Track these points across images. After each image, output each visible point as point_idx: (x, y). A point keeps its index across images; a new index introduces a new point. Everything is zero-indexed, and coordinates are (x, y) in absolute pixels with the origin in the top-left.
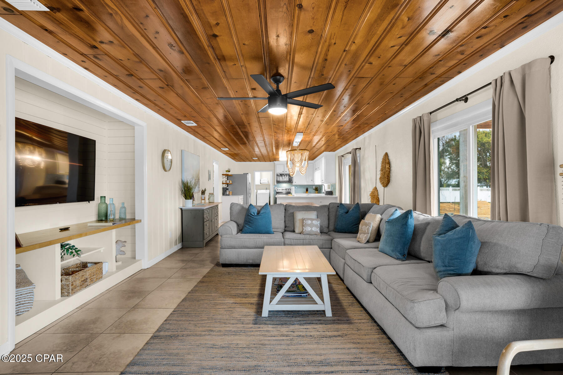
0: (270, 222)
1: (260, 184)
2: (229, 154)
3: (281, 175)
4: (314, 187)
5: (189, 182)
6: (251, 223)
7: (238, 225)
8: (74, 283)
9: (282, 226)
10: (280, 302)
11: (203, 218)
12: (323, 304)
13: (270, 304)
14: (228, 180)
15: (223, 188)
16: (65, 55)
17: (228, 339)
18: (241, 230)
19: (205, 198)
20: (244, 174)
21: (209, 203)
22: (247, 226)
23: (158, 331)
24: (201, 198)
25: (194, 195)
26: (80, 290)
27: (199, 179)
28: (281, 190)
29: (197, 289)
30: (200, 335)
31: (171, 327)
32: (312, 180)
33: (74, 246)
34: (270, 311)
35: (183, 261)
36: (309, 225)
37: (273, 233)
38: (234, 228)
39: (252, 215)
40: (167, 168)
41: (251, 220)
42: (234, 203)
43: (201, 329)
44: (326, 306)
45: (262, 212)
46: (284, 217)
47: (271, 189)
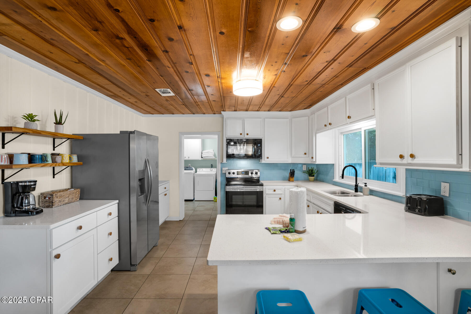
3: (237, 142)
28: (236, 173)
32: (305, 154)
47: (216, 167)
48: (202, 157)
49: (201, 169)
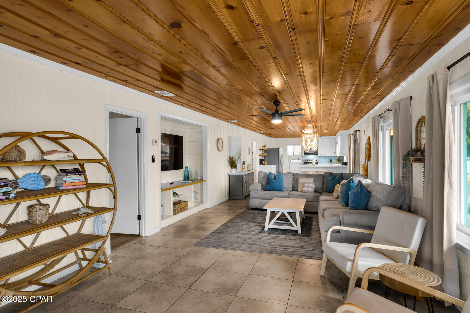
0: (282, 184)
1: (293, 155)
2: (265, 134)
4: (337, 159)
5: (234, 157)
6: (270, 184)
7: (262, 185)
8: (178, 209)
9: (291, 186)
10: (273, 224)
11: (243, 181)
12: (296, 226)
13: (269, 224)
14: (264, 153)
15: (260, 160)
16: (176, 103)
17: (245, 236)
18: (264, 189)
19: (245, 167)
20: (277, 148)
21: (248, 170)
22: (268, 186)
23: (215, 231)
24: (242, 167)
25: (237, 166)
26: (180, 213)
27: (241, 155)
28: (308, 160)
29: (235, 218)
30: (233, 234)
31: (221, 230)
32: (334, 153)
33: (175, 192)
34: (269, 228)
35: (229, 206)
36: (307, 187)
37: (284, 191)
38: (260, 187)
39: (270, 179)
40: (220, 149)
41: (270, 183)
42: (261, 171)
43: (234, 232)
44: (298, 227)
45: (276, 177)
46: (292, 181)
47: (301, 159)
48: (293, 154)
49: (293, 160)
